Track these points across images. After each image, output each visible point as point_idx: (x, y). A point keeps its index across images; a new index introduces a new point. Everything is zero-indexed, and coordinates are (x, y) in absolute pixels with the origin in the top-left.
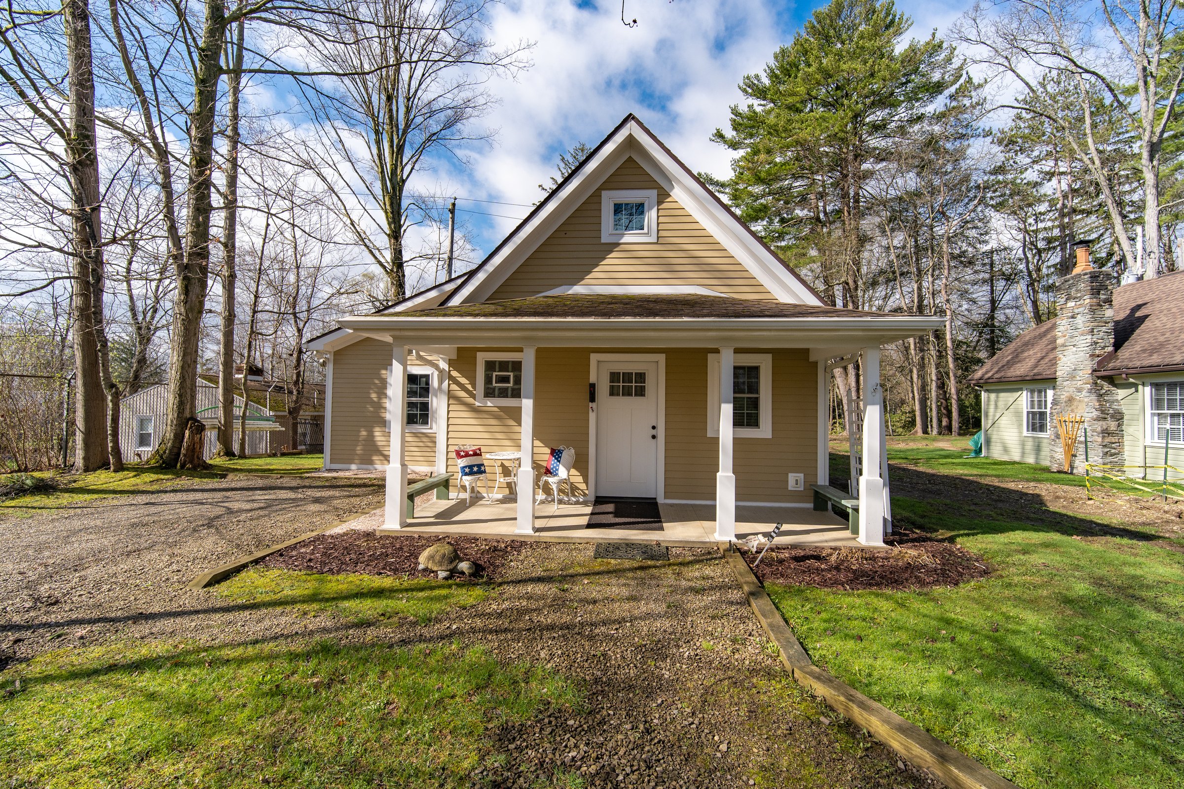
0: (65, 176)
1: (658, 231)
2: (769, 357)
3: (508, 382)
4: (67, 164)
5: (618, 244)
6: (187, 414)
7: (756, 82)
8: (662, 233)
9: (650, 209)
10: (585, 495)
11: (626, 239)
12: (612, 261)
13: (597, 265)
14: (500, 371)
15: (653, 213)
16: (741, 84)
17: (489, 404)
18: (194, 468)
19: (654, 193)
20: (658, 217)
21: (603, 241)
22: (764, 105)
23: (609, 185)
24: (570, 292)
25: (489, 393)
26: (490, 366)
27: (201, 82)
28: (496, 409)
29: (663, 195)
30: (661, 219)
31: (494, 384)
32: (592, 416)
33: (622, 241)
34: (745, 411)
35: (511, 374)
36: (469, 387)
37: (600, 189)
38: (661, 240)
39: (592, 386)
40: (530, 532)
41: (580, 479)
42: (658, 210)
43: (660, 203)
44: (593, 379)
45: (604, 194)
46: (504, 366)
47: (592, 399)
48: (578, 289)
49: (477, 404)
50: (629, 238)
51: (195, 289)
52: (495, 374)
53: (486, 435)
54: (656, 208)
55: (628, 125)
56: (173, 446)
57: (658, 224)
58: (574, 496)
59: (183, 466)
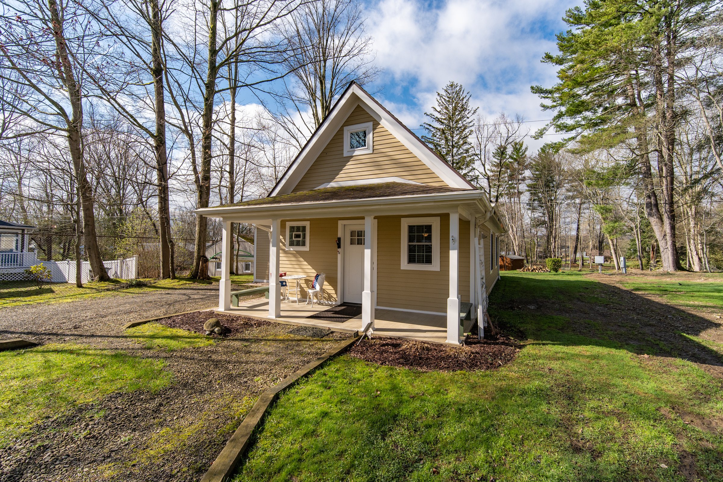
0: (153, 152)
1: (373, 146)
2: (438, 219)
3: (300, 237)
4: (154, 147)
5: (352, 157)
6: (201, 254)
7: (576, 12)
8: (376, 147)
9: (369, 133)
10: (336, 301)
11: (356, 153)
12: (350, 166)
13: (342, 170)
14: (297, 232)
15: (371, 135)
16: (565, 17)
17: (292, 249)
18: (203, 279)
19: (371, 124)
20: (373, 138)
21: (345, 156)
22: (582, 28)
23: (348, 123)
24: (328, 186)
25: (292, 244)
26: (292, 229)
27: (206, 100)
28: (294, 252)
29: (376, 124)
30: (375, 139)
31: (294, 239)
32: (339, 256)
33: (354, 155)
34: (416, 254)
35: (301, 233)
36: (283, 240)
37: (343, 126)
38: (375, 152)
39: (339, 239)
40: (273, 317)
41: (333, 292)
42: (373, 133)
43: (374, 129)
44: (339, 235)
45: (345, 129)
46: (298, 228)
47: (339, 247)
48: (333, 184)
49: (286, 249)
50: (358, 152)
51: (204, 196)
52: (294, 233)
53: (290, 266)
54: (372, 133)
55: (352, 88)
56: (196, 269)
57: (373, 142)
58: (331, 301)
59: (199, 278)
